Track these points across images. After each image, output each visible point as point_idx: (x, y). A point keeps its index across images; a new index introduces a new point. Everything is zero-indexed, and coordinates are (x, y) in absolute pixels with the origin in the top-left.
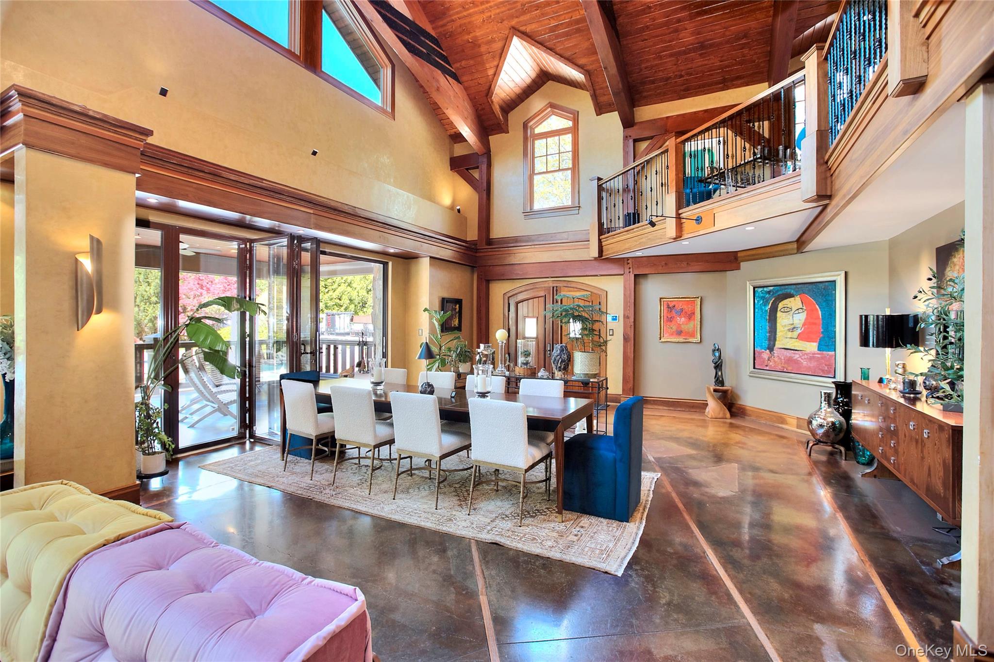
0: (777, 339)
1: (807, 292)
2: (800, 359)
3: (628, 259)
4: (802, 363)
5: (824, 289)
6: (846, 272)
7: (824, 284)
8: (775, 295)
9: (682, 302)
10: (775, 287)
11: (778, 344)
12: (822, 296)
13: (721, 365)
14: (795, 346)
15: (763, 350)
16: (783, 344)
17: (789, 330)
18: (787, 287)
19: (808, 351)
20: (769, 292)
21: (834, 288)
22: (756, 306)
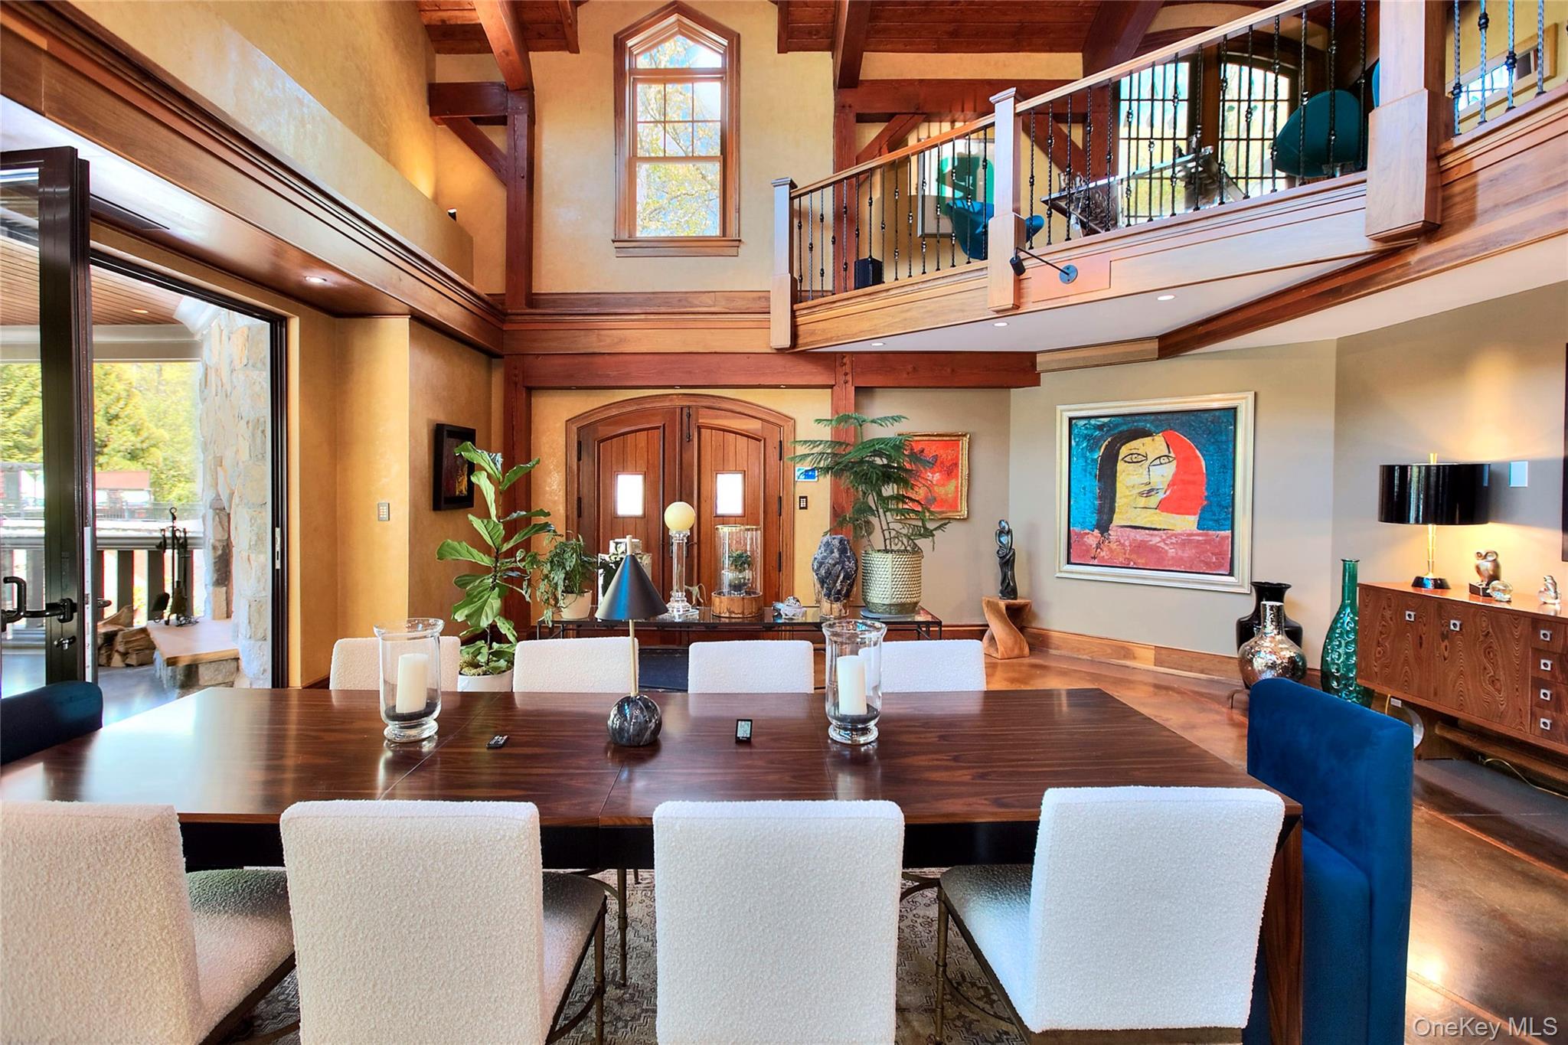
0: (1117, 510)
1: (1177, 428)
2: (1162, 545)
3: (843, 354)
4: (1167, 551)
5: (1212, 422)
6: (1256, 394)
7: (1212, 414)
8: (1112, 432)
9: (937, 444)
10: (1113, 419)
11: (1118, 519)
12: (1208, 435)
13: (1014, 560)
14: (1151, 522)
15: (1087, 531)
16: (1128, 519)
17: (1141, 494)
18: (1137, 418)
19: (1178, 530)
20: (1100, 427)
21: (1232, 421)
22: (1074, 452)
